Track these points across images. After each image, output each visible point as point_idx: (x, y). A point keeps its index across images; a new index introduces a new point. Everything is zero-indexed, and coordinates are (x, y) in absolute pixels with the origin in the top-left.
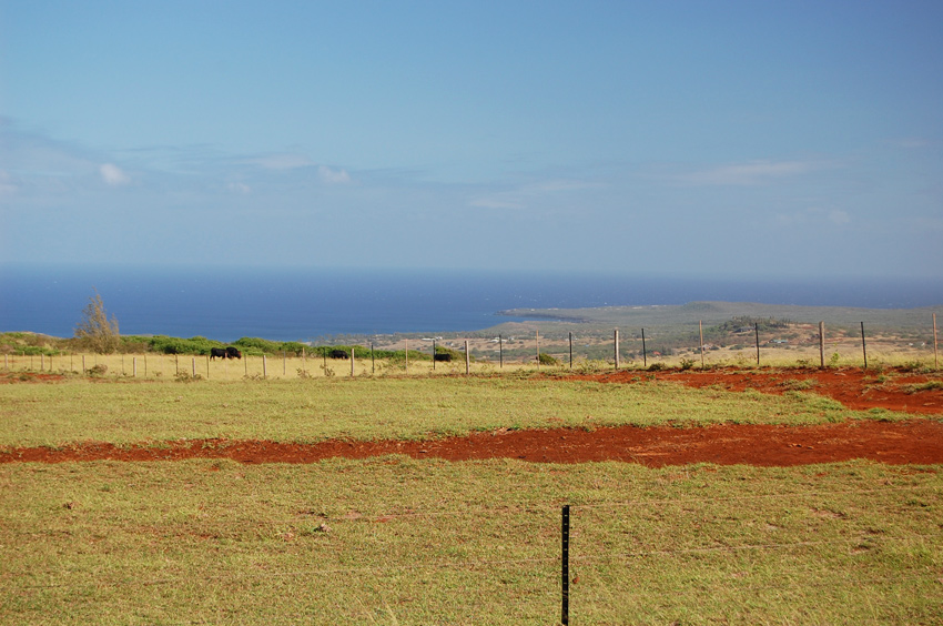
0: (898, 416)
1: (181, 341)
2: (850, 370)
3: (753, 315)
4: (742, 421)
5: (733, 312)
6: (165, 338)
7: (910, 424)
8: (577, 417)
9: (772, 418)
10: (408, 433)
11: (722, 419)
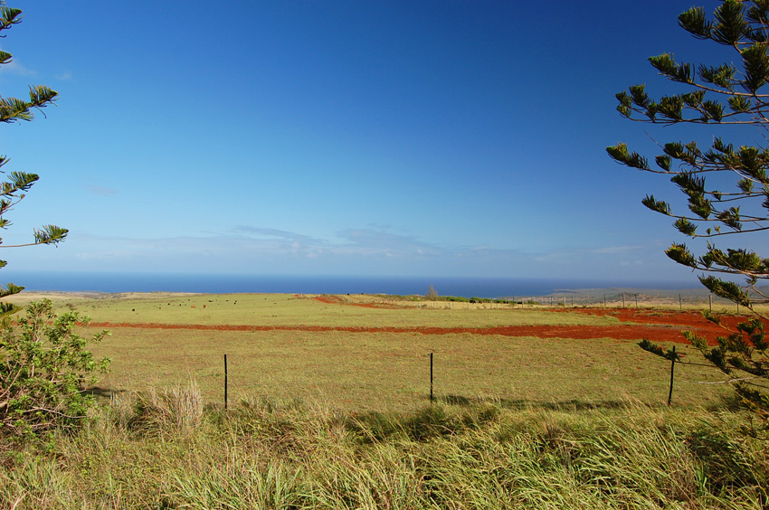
0: (633, 324)
1: (455, 297)
2: (632, 309)
3: (628, 291)
4: (582, 324)
5: (622, 290)
6: (452, 297)
7: (636, 326)
8: (531, 322)
9: (593, 324)
10: (479, 326)
11: (576, 324)
